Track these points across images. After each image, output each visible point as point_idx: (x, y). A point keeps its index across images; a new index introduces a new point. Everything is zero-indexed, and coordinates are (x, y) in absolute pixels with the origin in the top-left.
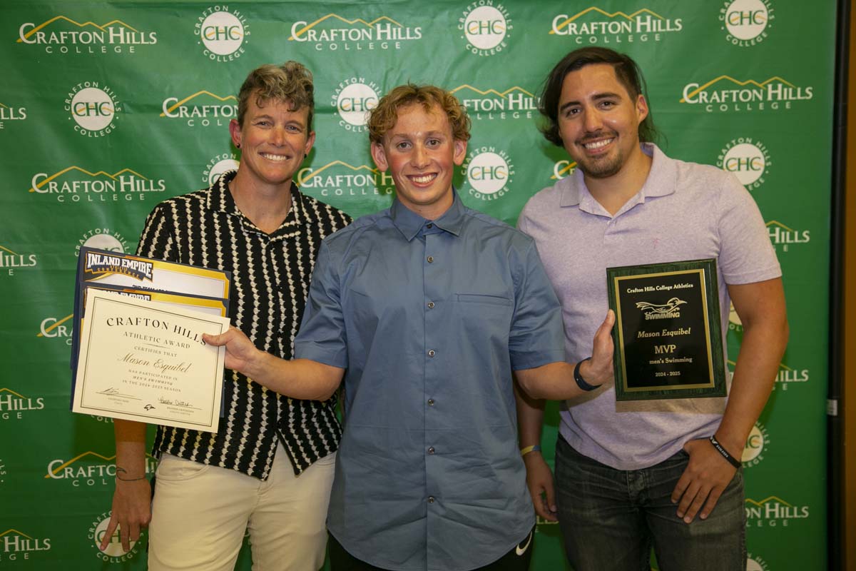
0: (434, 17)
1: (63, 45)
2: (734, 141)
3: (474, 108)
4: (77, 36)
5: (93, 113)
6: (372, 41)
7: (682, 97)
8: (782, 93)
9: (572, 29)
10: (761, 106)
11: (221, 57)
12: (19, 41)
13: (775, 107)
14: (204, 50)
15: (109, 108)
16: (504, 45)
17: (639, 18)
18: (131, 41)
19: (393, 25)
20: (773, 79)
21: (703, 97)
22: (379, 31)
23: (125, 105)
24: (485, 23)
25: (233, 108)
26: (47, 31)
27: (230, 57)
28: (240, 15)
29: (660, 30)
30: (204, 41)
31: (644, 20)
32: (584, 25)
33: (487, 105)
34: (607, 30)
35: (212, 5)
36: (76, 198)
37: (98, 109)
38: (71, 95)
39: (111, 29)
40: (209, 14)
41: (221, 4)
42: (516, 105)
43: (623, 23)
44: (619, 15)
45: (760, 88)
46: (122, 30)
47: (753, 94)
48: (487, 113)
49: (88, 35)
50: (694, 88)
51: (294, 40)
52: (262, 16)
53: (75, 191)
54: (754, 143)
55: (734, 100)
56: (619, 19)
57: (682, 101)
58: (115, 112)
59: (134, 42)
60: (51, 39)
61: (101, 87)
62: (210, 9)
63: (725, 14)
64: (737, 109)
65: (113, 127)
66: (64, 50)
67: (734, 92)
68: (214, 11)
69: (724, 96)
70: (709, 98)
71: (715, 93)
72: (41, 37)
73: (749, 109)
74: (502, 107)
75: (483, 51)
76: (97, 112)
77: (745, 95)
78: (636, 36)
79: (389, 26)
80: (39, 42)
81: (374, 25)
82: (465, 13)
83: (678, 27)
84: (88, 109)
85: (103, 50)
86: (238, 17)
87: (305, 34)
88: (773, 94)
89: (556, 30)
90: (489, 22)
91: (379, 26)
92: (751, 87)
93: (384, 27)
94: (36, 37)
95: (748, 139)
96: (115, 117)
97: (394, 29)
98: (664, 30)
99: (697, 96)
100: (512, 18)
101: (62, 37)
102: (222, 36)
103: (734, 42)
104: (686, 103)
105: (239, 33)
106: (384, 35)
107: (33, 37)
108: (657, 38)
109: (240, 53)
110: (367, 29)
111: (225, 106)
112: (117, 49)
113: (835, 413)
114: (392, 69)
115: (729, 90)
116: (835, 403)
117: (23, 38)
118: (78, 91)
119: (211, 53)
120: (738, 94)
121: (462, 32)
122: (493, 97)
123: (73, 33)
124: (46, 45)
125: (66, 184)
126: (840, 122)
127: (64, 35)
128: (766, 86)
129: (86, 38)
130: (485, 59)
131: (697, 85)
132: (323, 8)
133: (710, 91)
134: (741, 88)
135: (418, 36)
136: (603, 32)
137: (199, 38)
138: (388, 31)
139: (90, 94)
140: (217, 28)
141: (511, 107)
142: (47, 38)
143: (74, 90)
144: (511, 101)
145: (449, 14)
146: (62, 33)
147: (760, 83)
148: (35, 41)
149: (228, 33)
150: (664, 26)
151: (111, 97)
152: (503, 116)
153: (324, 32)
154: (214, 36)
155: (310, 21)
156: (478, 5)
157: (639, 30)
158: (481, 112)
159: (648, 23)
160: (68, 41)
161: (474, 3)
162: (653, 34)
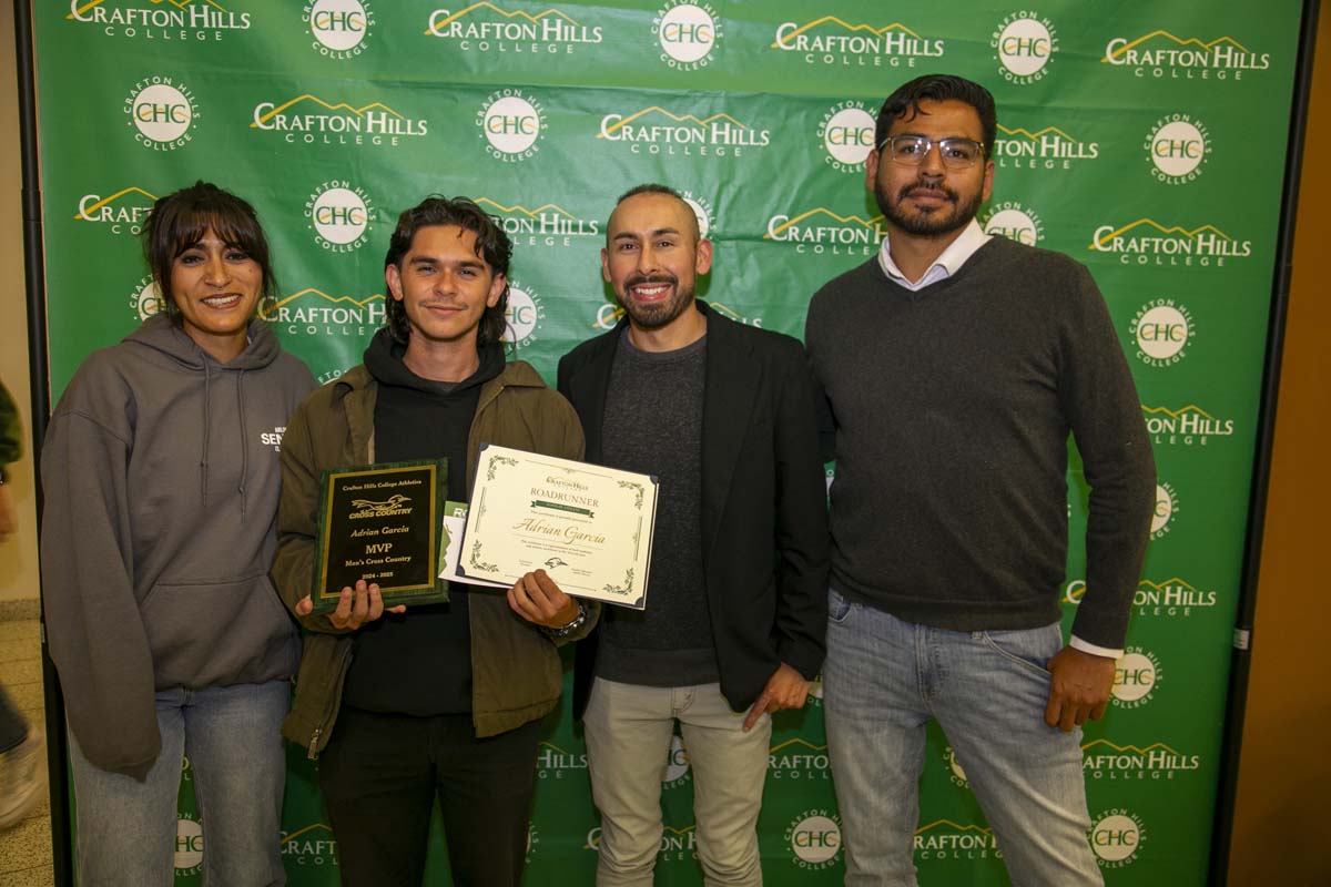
0: (787, 118)
1: (308, 132)
2: (1152, 303)
3: (830, 238)
4: (326, 122)
5: (340, 220)
6: (705, 145)
7: (1092, 242)
8: (1213, 245)
10: (1188, 261)
11: (508, 155)
12: (253, 125)
13: (1204, 262)
14: (486, 145)
15: (361, 216)
17: (1044, 139)
18: (394, 130)
19: (733, 126)
20: (1206, 227)
21: (1118, 244)
22: (715, 133)
23: (382, 213)
24: (851, 131)
25: (520, 222)
26: (290, 114)
27: (520, 157)
28: (535, 103)
29: (1070, 155)
30: (488, 133)
31: (1050, 141)
33: (847, 236)
34: (1004, 151)
35: (501, 88)
36: (312, 330)
37: (347, 216)
38: (313, 196)
39: (370, 114)
40: (496, 99)
41: (513, 87)
43: (1025, 144)
44: (1020, 133)
45: (1189, 238)
46: (383, 115)
47: (1179, 245)
48: (846, 246)
49: (340, 122)
50: (1107, 232)
51: (604, 138)
52: (564, 105)
53: (311, 320)
54: (1176, 307)
55: (1156, 251)
56: (1020, 138)
57: (1091, 247)
58: (368, 220)
59: (398, 132)
60: (294, 124)
61: (352, 188)
62: (498, 93)
63: (1151, 142)
64: (1159, 263)
65: (364, 240)
66: (309, 138)
67: (1157, 241)
68: (503, 96)
69: (1143, 245)
70: (1125, 245)
71: (1133, 241)
72: (281, 122)
73: (1173, 263)
74: (866, 240)
75: (847, 166)
76: (345, 220)
77: (1170, 246)
78: (1040, 161)
79: (727, 126)
80: (278, 128)
81: (709, 124)
82: (827, 116)
83: (1092, 154)
84: (334, 216)
85: (358, 140)
86: (533, 105)
87: (619, 131)
88: (1203, 247)
90: (857, 130)
91: (715, 125)
92: (1177, 236)
93: (720, 127)
94: (275, 121)
95: (1169, 301)
96: (367, 227)
97: (734, 132)
98: (1075, 156)
99: (1110, 243)
101: (308, 123)
102: (511, 129)
103: (1161, 178)
104: (1096, 250)
105: (533, 126)
106: (721, 138)
107: (271, 121)
108: (1066, 165)
109: (532, 151)
110: (699, 128)
111: (511, 219)
112: (376, 140)
113: (1244, 646)
114: (728, 182)
115: (1151, 237)
116: (1245, 635)
117: (258, 122)
118: (322, 192)
119: (495, 149)
120: (1161, 244)
121: (822, 140)
122: (855, 225)
123: (322, 118)
124: (286, 132)
125: (300, 310)
126: (1281, 287)
127: (311, 120)
128: (1196, 236)
129: (337, 124)
130: (848, 177)
131: (1111, 228)
132: (643, 98)
133: (1127, 238)
134: (1165, 236)
135: (764, 141)
136: (999, 153)
137: (482, 130)
138: (727, 133)
139: (338, 197)
140: (505, 118)
141: (877, 241)
142: (289, 123)
143: (318, 190)
144: (877, 234)
145: (807, 116)
146: (307, 118)
147: (1189, 232)
148: (272, 127)
149: (518, 125)
150: (1075, 151)
151: (364, 201)
152: (866, 251)
153: (643, 129)
154: (501, 128)
155: (625, 114)
156: (845, 107)
157: (1043, 154)
158: (838, 243)
159: (1056, 146)
160: (315, 128)
161: (840, 105)
162: (1059, 160)
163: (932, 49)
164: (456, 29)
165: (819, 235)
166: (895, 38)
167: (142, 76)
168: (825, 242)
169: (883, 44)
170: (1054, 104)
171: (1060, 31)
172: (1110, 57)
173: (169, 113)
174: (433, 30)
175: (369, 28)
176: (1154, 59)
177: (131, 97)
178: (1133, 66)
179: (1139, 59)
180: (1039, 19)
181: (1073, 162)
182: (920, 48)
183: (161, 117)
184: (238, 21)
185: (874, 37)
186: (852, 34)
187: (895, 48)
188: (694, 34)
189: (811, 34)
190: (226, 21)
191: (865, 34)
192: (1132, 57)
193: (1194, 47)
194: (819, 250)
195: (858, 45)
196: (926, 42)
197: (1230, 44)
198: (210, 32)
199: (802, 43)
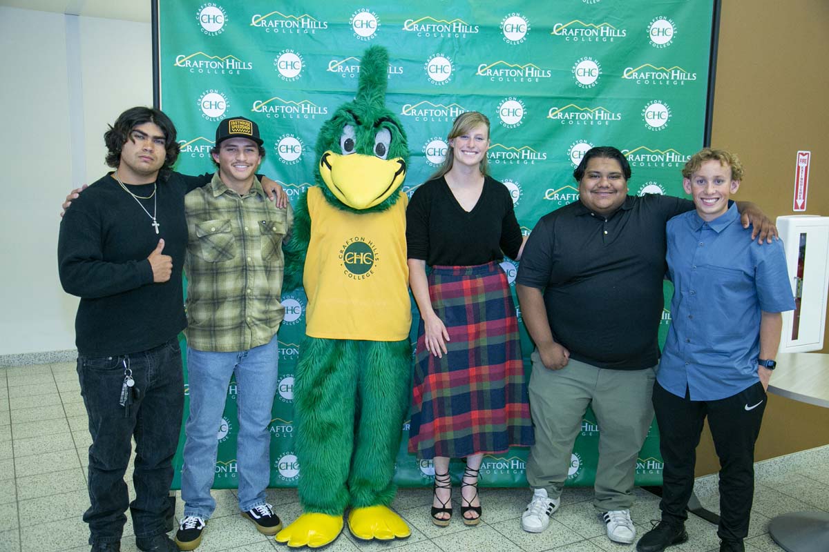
1: (276, 113)
2: (646, 183)
3: (502, 157)
4: (284, 109)
5: (290, 151)
6: (447, 117)
8: (674, 158)
9: (560, 116)
10: (663, 165)
12: (253, 110)
13: (670, 165)
15: (299, 149)
16: (521, 123)
17: (597, 112)
19: (460, 109)
20: (670, 150)
21: (631, 157)
22: (451, 112)
23: (308, 148)
24: (511, 110)
26: (268, 105)
29: (608, 119)
31: (600, 113)
32: (567, 114)
33: (510, 156)
34: (579, 117)
37: (293, 149)
39: (303, 105)
42: (526, 156)
43: (588, 114)
45: (662, 155)
46: (309, 105)
47: (658, 158)
48: (509, 160)
49: (290, 108)
50: (626, 152)
54: (657, 185)
55: (648, 160)
56: (586, 111)
59: (315, 112)
60: (270, 110)
61: (295, 137)
63: (645, 113)
64: (649, 166)
65: (301, 159)
66: (277, 116)
67: (648, 156)
69: (642, 158)
70: (634, 158)
71: (638, 156)
72: (265, 109)
73: (656, 166)
74: (518, 157)
75: (509, 125)
76: (292, 151)
77: (654, 158)
78: (595, 121)
79: (457, 109)
80: (264, 111)
81: (449, 108)
83: (618, 118)
84: (287, 149)
85: (298, 117)
87: (410, 111)
88: (669, 158)
89: (551, 116)
90: (514, 109)
91: (451, 108)
92: (657, 154)
93: (454, 109)
94: (262, 108)
95: (654, 183)
96: (302, 154)
97: (460, 111)
98: (611, 119)
99: (627, 157)
100: (527, 108)
101: (276, 109)
103: (650, 128)
106: (454, 114)
107: (260, 109)
108: (607, 123)
110: (445, 110)
112: (306, 116)
115: (646, 154)
117: (255, 109)
120: (650, 157)
121: (498, 114)
122: (513, 151)
123: (283, 107)
124: (267, 113)
127: (278, 108)
128: (666, 154)
129: (289, 110)
130: (510, 130)
131: (629, 151)
132: (421, 97)
133: (635, 154)
134: (652, 154)
136: (577, 118)
138: (456, 112)
139: (288, 141)
141: (523, 158)
142: (268, 109)
143: (281, 138)
144: (523, 154)
145: (491, 104)
146: (276, 107)
147: (662, 152)
148: (261, 111)
150: (611, 117)
151: (300, 142)
152: (518, 162)
153: (421, 111)
155: (413, 105)
156: (508, 100)
157: (597, 118)
158: (506, 158)
159: (602, 115)
160: (279, 112)
161: (506, 99)
162: (604, 121)
163: (546, 74)
164: (340, 69)
165: (497, 155)
166: (530, 69)
167: (205, 90)
168: (500, 158)
169: (524, 73)
170: (600, 97)
171: (603, 65)
172: (625, 76)
173: (217, 105)
174: (330, 69)
175: (302, 68)
176: (645, 76)
177: (200, 98)
178: (636, 80)
179: (638, 76)
180: (593, 60)
181: (610, 122)
182: (541, 74)
183: (213, 107)
184: (247, 66)
185: (520, 70)
186: (511, 68)
187: (530, 74)
188: (442, 69)
189: (493, 69)
190: (242, 66)
191: (516, 68)
192: (635, 75)
193: (662, 71)
194: (498, 162)
195: (513, 73)
196: (543, 71)
197: (679, 69)
198: (235, 71)
199: (489, 72)
